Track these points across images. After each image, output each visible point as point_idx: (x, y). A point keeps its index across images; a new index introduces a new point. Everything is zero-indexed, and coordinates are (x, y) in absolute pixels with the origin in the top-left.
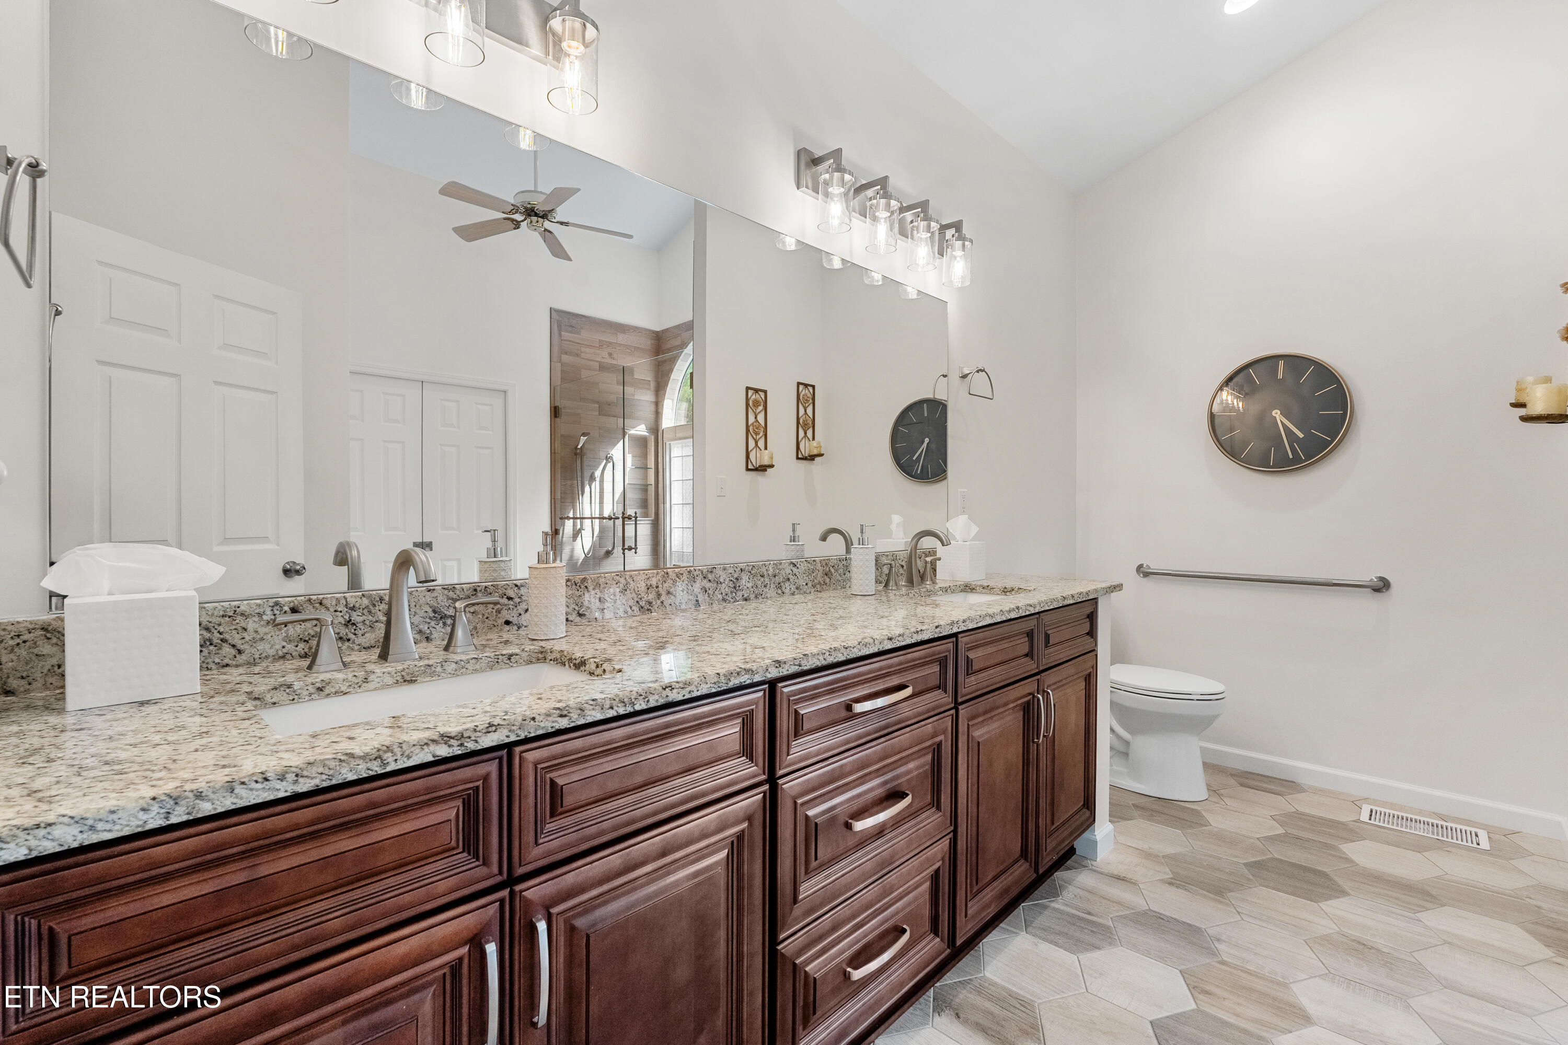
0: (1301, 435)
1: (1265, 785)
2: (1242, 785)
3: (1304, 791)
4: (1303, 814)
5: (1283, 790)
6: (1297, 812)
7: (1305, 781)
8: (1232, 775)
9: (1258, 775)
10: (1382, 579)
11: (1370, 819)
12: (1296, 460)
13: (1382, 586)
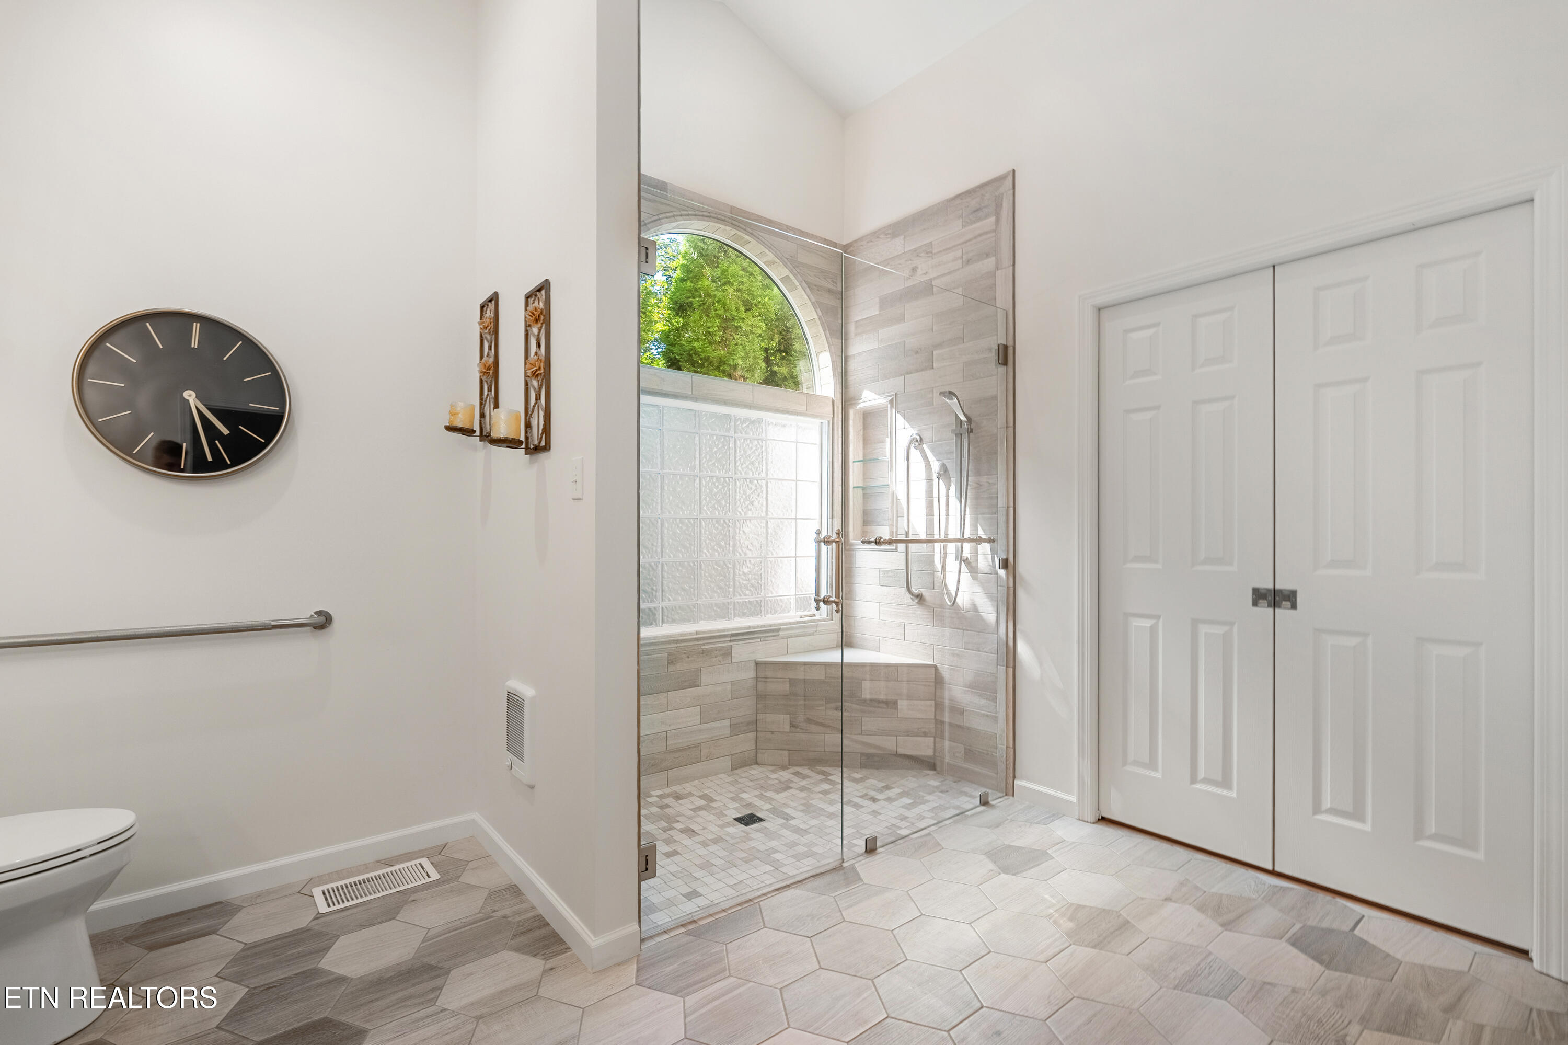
0: (226, 431)
1: (185, 929)
2: (152, 948)
3: (239, 908)
4: (256, 945)
5: (212, 922)
6: (248, 948)
7: (232, 895)
8: (128, 939)
9: (167, 917)
10: (319, 613)
11: (329, 906)
12: (218, 465)
13: (323, 622)
